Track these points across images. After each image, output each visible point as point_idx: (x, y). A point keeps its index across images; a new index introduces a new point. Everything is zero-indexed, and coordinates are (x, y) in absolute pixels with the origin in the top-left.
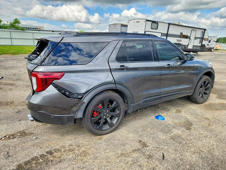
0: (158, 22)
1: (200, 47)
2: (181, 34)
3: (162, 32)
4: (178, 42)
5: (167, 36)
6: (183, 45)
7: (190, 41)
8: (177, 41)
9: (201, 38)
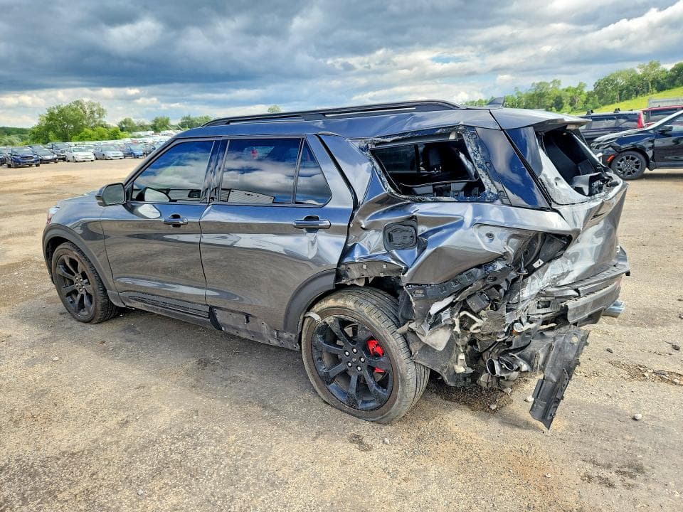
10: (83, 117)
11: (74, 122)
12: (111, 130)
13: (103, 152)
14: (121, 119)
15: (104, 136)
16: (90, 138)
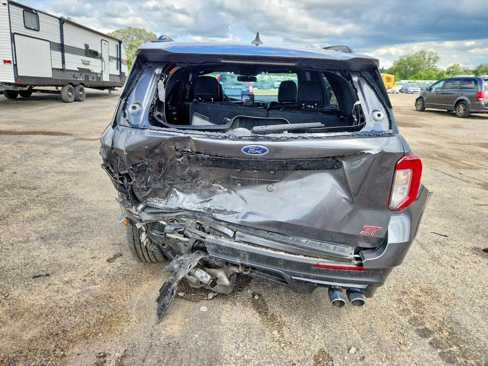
0: (36, 11)
1: (119, 78)
2: (87, 46)
3: (50, 40)
4: (85, 66)
5: (62, 49)
6: (94, 73)
7: (103, 63)
8: (83, 63)
9: (118, 58)
10: (421, 63)
11: (414, 66)
12: (438, 72)
13: (407, 88)
14: (452, 65)
15: (432, 77)
16: (421, 77)
